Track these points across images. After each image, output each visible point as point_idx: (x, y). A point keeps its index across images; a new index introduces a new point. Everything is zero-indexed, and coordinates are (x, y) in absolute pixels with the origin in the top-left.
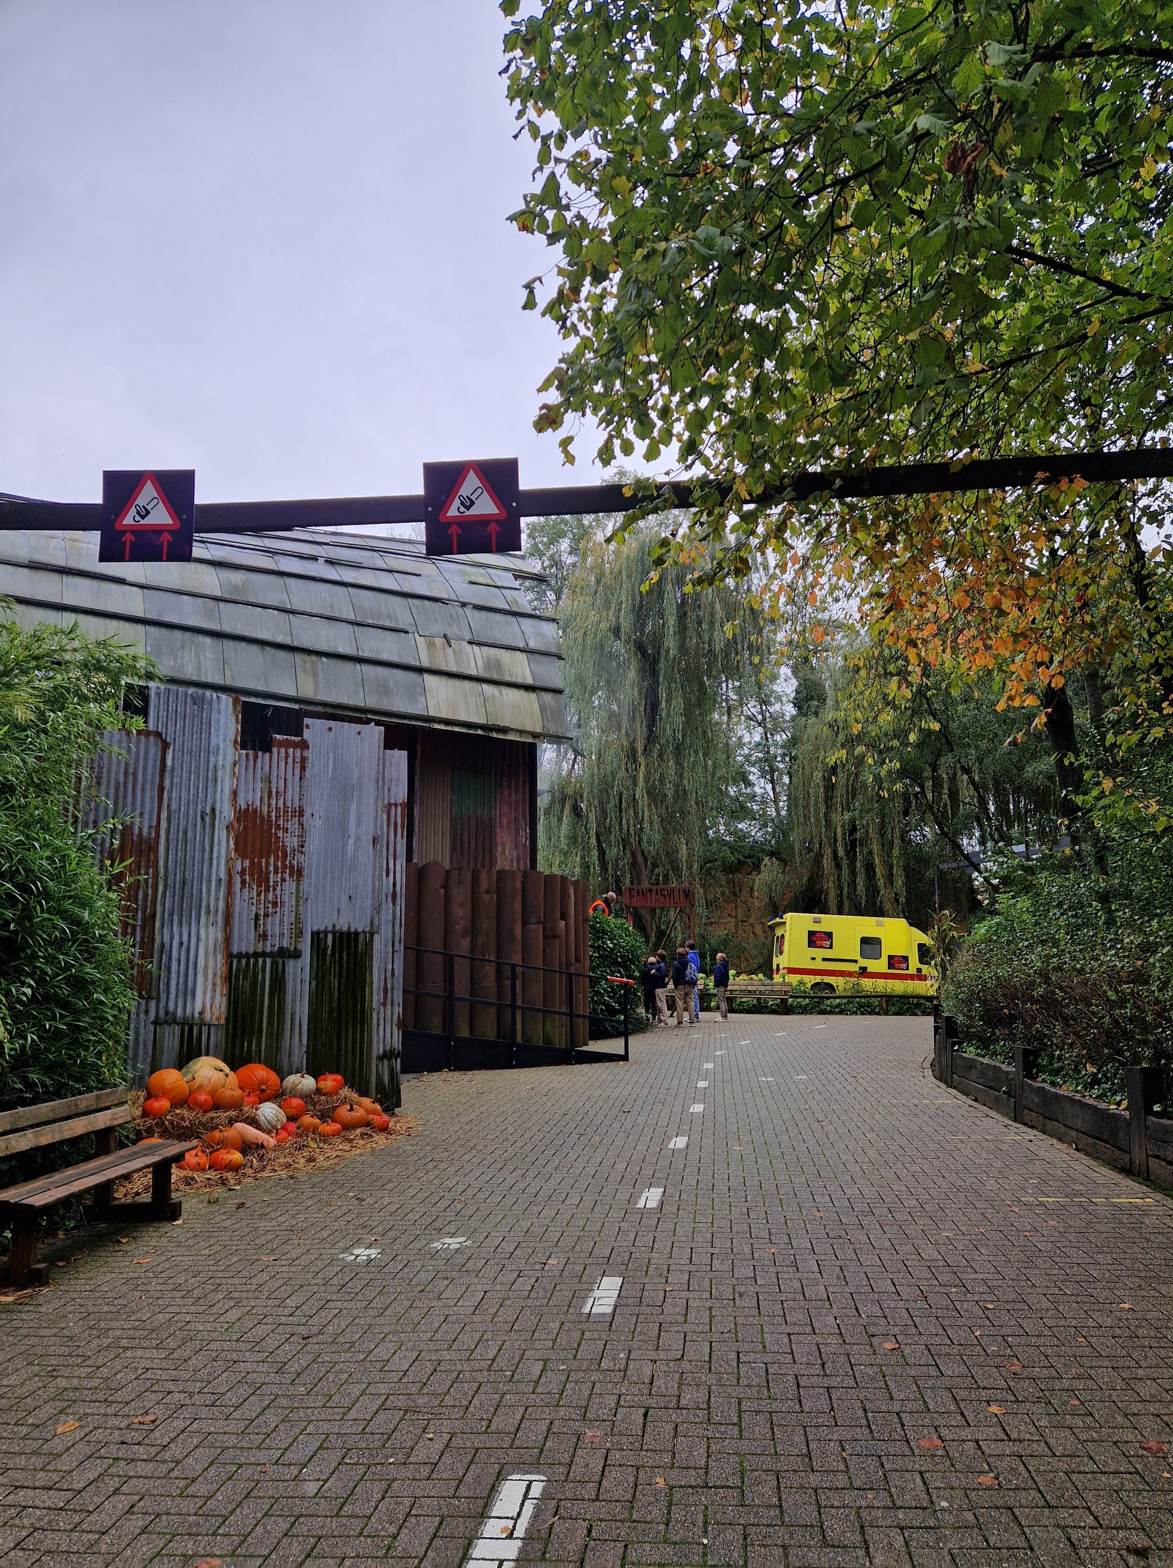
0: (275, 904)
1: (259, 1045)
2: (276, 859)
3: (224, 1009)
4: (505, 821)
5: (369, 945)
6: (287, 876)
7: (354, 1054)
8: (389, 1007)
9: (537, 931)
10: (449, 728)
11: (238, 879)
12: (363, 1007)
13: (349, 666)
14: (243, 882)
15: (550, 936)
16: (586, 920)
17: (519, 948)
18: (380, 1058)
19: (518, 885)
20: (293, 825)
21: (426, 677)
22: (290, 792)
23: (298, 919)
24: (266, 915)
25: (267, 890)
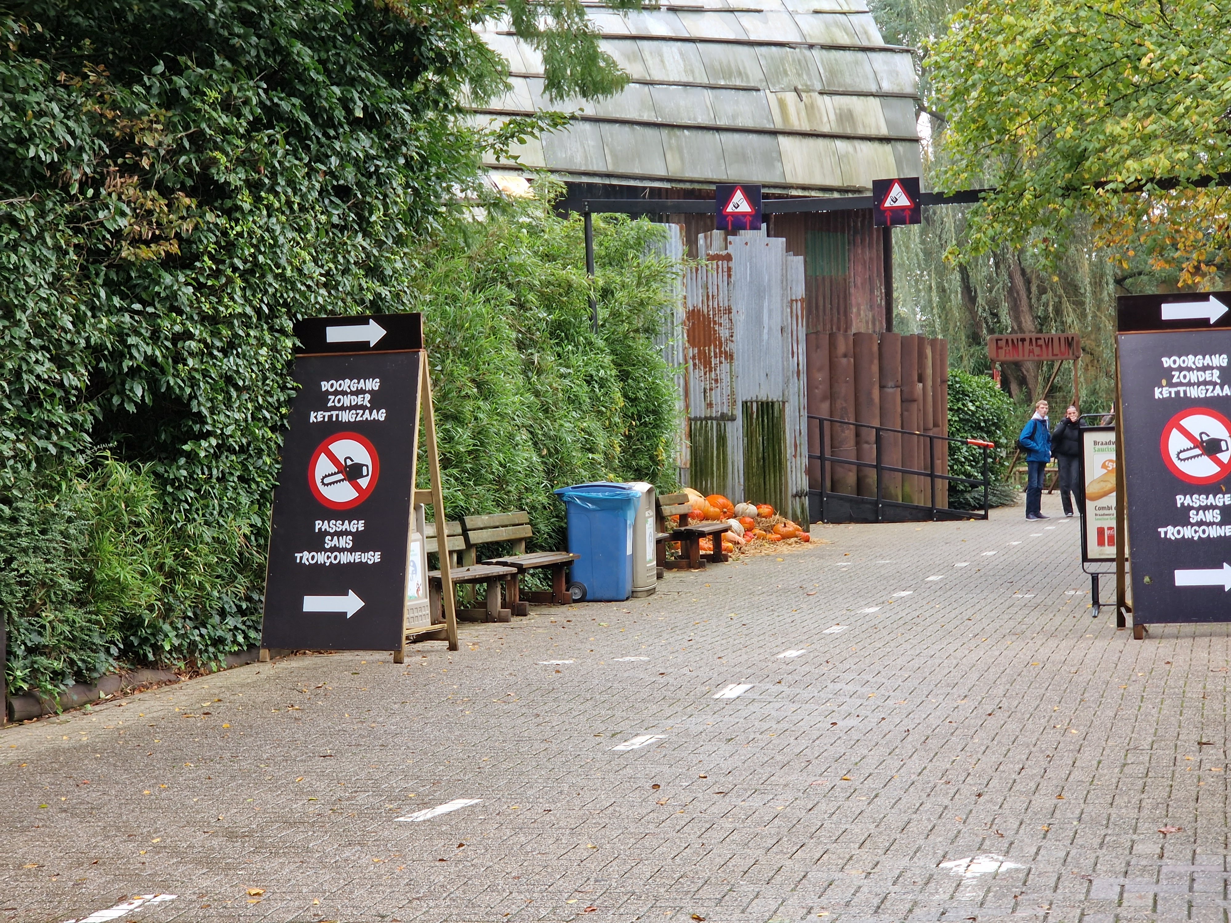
0: (716, 381)
1: (712, 484)
2: (715, 347)
3: (689, 457)
4: (859, 281)
5: (782, 411)
6: (723, 359)
7: (775, 492)
8: (798, 458)
9: (894, 394)
10: (806, 193)
11: (691, 363)
12: (780, 459)
13: (708, 136)
14: (695, 365)
15: (907, 400)
16: (944, 381)
17: (877, 412)
18: (794, 496)
19: (875, 348)
20: (724, 320)
21: (781, 139)
22: (721, 295)
23: (732, 393)
24: (711, 389)
25: (710, 371)
